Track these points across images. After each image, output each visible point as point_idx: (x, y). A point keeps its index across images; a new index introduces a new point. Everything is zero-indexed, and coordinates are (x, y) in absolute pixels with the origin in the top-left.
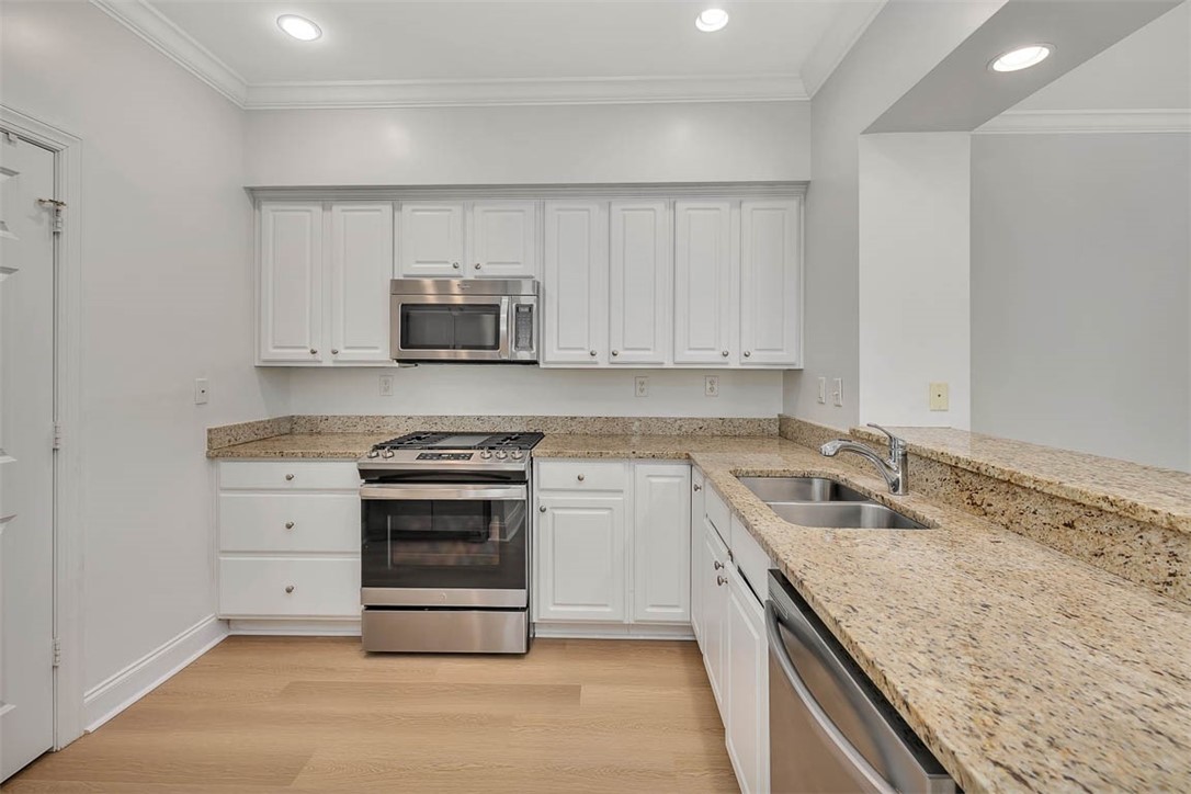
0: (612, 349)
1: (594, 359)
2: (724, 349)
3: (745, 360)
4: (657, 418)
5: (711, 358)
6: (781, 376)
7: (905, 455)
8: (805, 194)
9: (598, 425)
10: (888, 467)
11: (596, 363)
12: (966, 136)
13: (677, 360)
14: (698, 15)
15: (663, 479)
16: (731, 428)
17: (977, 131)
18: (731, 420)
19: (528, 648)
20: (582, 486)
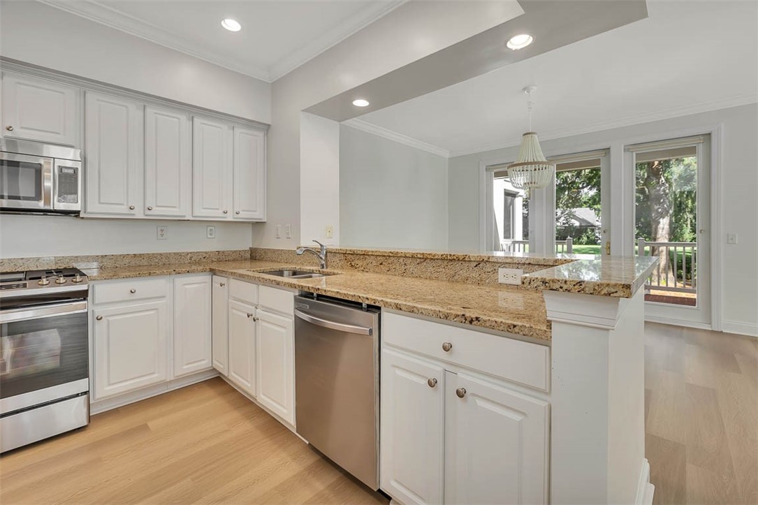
0: (147, 206)
1: (132, 212)
2: (225, 210)
3: (236, 216)
4: (174, 253)
5: (217, 215)
6: (251, 225)
7: (326, 252)
8: (267, 130)
9: (126, 261)
10: (321, 258)
11: (134, 215)
12: (338, 123)
13: (195, 214)
14: (223, 19)
15: (195, 285)
16: (224, 257)
17: (342, 123)
18: (223, 252)
19: (89, 422)
20: (135, 296)
